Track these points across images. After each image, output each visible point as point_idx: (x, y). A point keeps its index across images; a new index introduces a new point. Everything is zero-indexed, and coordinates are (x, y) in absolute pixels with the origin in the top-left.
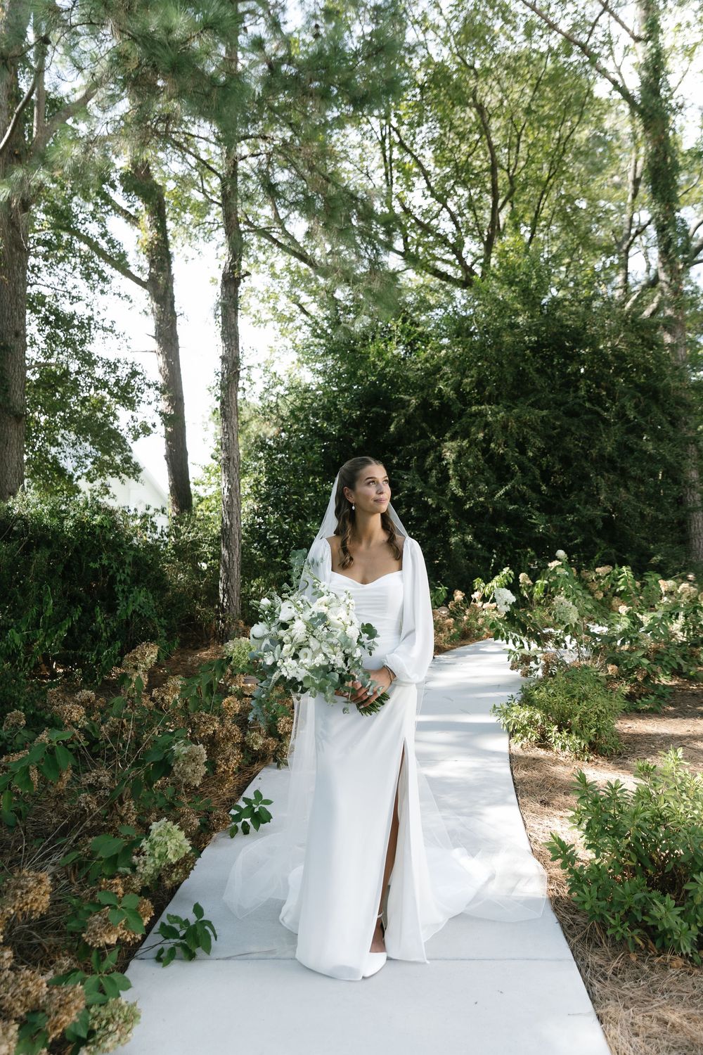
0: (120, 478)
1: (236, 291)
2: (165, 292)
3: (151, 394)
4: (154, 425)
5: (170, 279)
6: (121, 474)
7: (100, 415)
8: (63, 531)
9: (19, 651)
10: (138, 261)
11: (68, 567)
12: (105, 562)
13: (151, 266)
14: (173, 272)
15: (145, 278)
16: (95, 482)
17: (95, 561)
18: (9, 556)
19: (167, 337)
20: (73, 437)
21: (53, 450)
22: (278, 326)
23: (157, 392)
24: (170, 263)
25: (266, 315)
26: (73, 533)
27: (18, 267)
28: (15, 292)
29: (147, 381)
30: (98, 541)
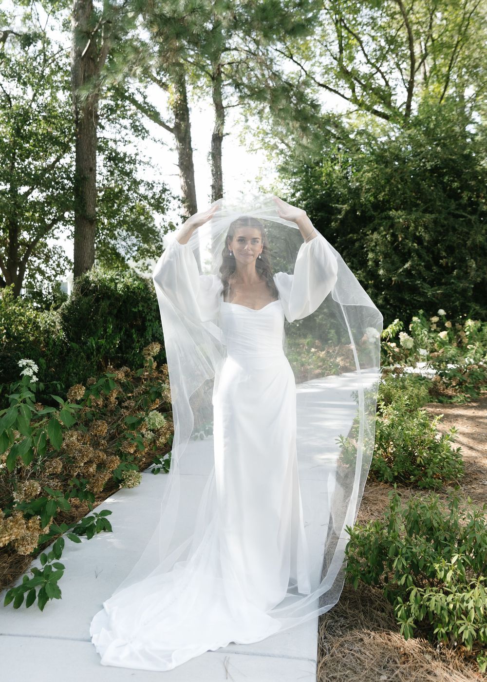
0: (155, 259)
1: (220, 145)
2: (185, 135)
3: (175, 204)
4: (177, 225)
5: (188, 126)
6: (156, 257)
7: (142, 218)
8: (117, 290)
9: (93, 350)
10: (168, 115)
11: (119, 311)
12: (141, 309)
13: (176, 118)
14: (190, 121)
15: (172, 126)
16: (139, 262)
17: (135, 308)
18: (88, 304)
19: (186, 166)
20: (124, 233)
21: (113, 242)
22: (266, 152)
23: (179, 202)
24: (188, 115)
25: (258, 145)
26: (123, 291)
27: (92, 128)
28: (90, 143)
29: (172, 195)
30: (136, 296)
